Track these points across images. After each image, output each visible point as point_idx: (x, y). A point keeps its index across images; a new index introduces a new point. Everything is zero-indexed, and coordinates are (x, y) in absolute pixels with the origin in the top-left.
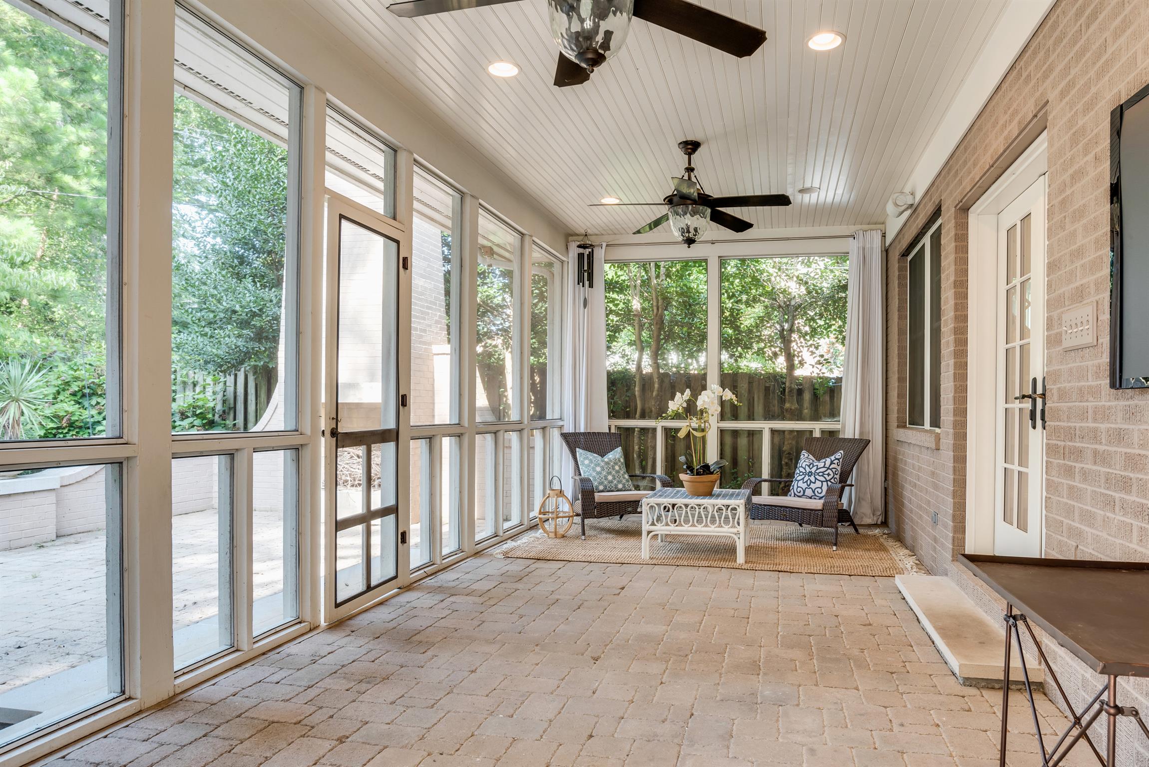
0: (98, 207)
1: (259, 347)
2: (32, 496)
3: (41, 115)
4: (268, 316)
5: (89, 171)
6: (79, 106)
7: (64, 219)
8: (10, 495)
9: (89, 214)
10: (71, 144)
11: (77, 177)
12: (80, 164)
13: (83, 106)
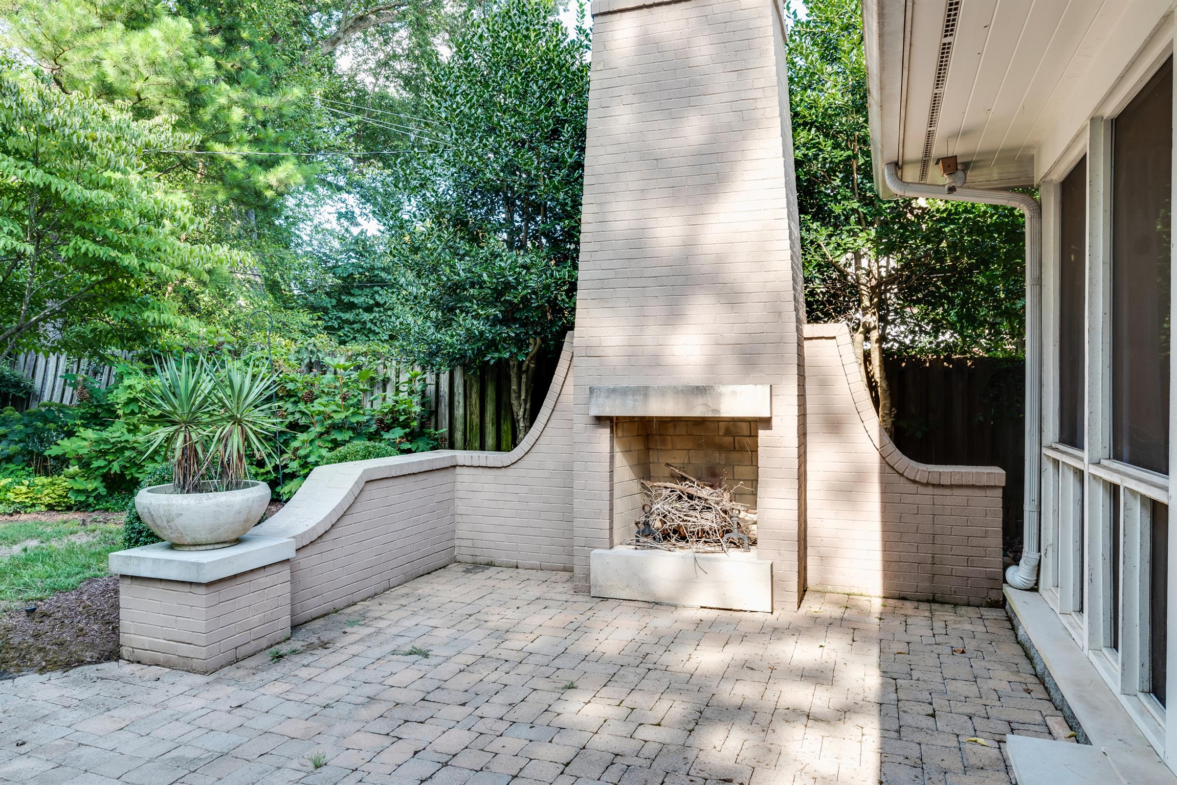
0: (249, 177)
1: (507, 333)
2: (262, 573)
3: (195, 71)
4: (526, 287)
5: (241, 137)
6: (229, 66)
7: (215, 192)
8: (235, 576)
9: (239, 186)
10: (222, 108)
11: (228, 144)
12: (233, 128)
13: (232, 66)
